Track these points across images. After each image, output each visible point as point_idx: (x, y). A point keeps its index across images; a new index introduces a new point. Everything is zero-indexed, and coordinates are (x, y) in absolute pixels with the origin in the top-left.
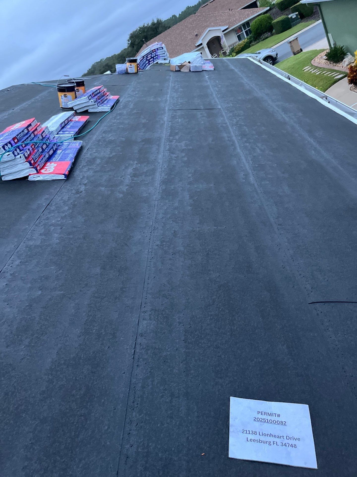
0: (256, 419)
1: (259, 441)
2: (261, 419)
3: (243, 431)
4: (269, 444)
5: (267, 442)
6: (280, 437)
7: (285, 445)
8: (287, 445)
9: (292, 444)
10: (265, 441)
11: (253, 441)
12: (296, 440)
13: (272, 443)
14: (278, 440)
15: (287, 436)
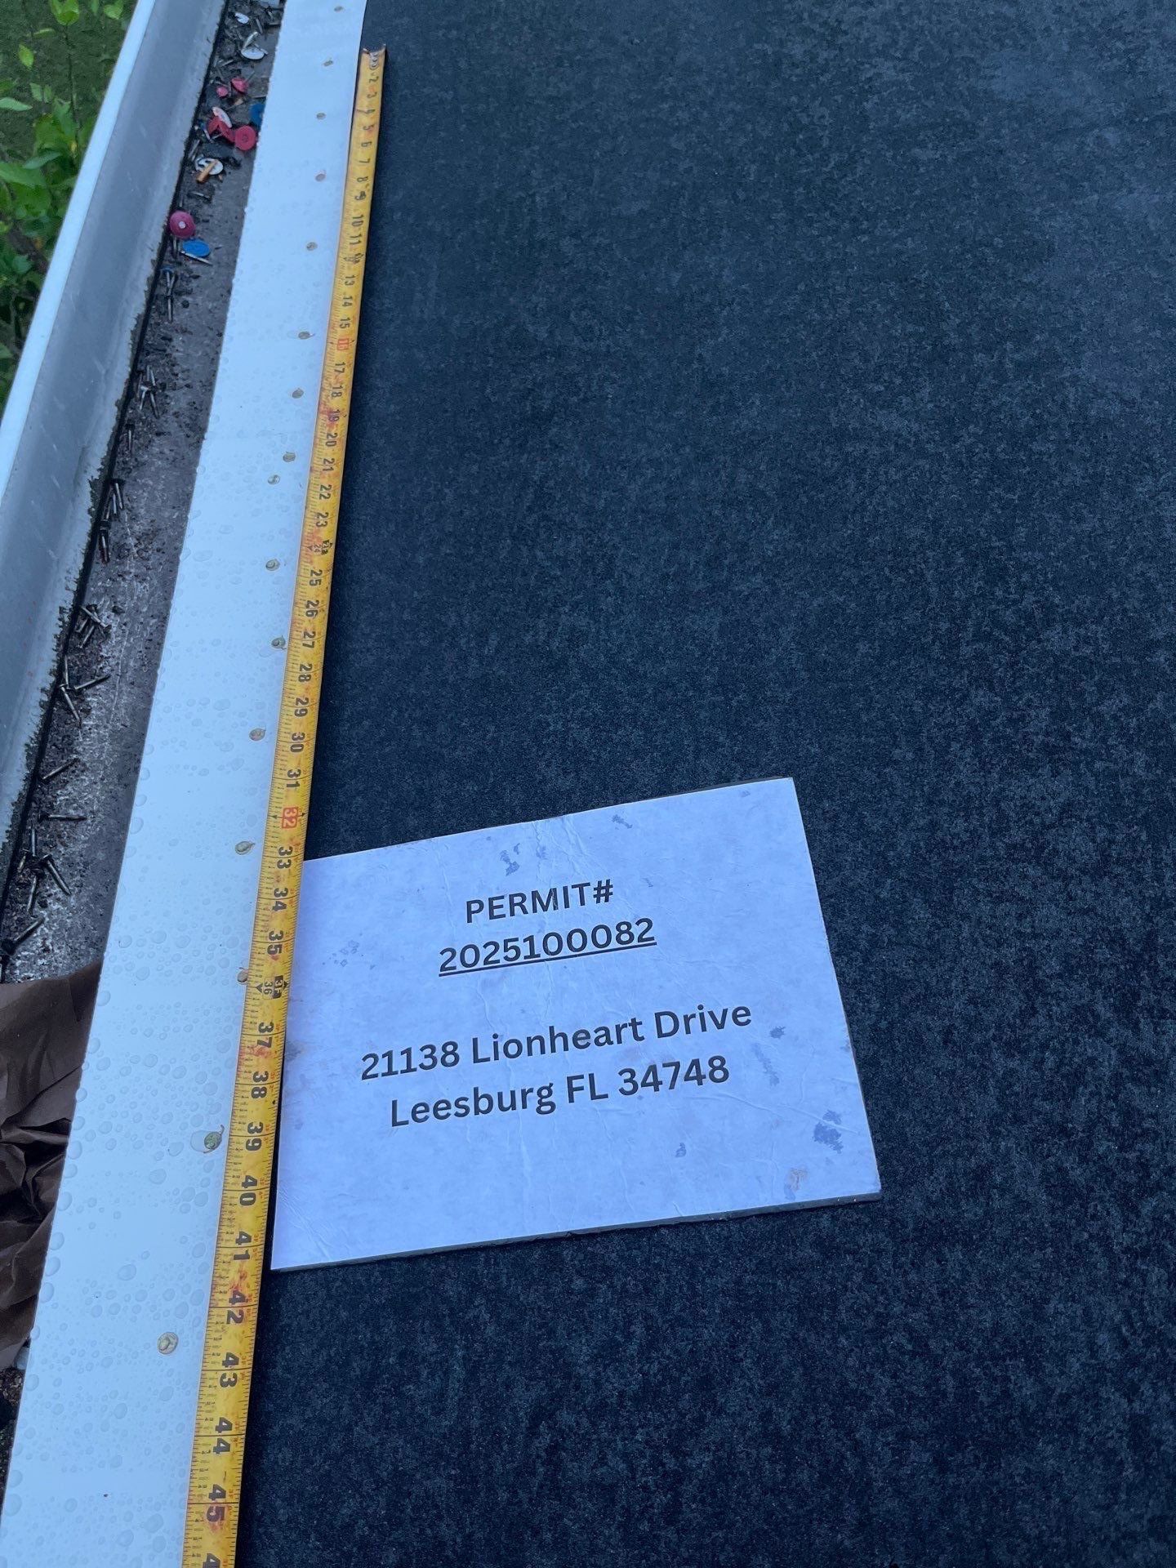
0: (457, 961)
1: (470, 1104)
2: (492, 948)
3: (371, 1060)
4: (541, 1104)
5: (524, 1093)
6: (614, 1038)
7: (650, 1079)
8: (665, 1074)
9: (695, 1063)
10: (513, 1093)
11: (431, 1113)
12: (720, 1026)
13: (559, 1095)
14: (602, 1062)
15: (658, 1016)
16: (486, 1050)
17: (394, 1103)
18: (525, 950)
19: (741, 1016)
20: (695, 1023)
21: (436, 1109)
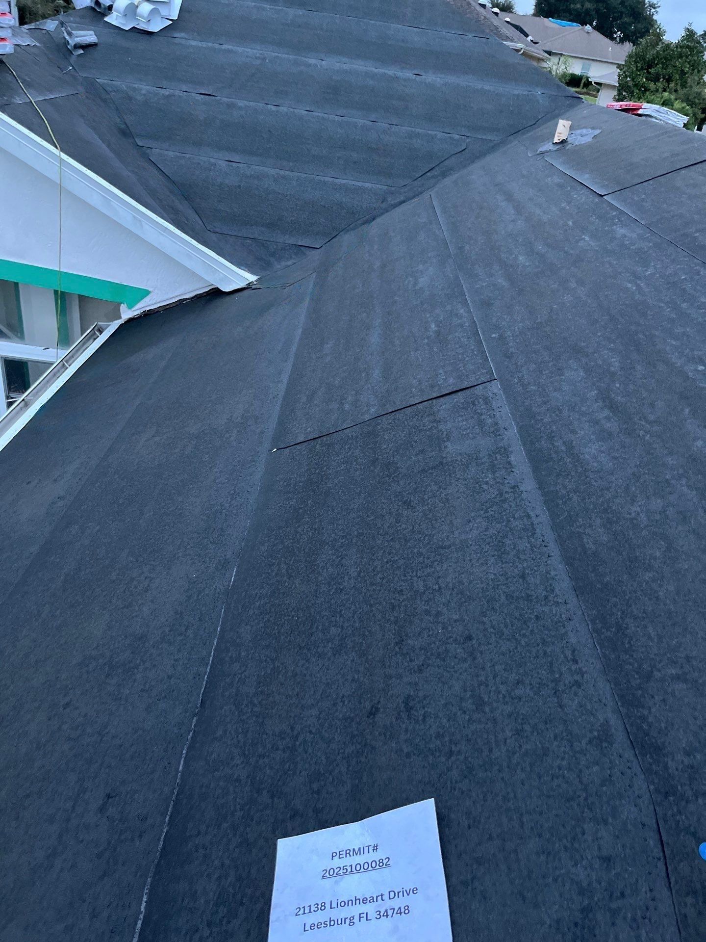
16: (334, 905)
17: (305, 924)
18: (349, 870)
19: (415, 891)
20: (401, 894)
21: (318, 925)
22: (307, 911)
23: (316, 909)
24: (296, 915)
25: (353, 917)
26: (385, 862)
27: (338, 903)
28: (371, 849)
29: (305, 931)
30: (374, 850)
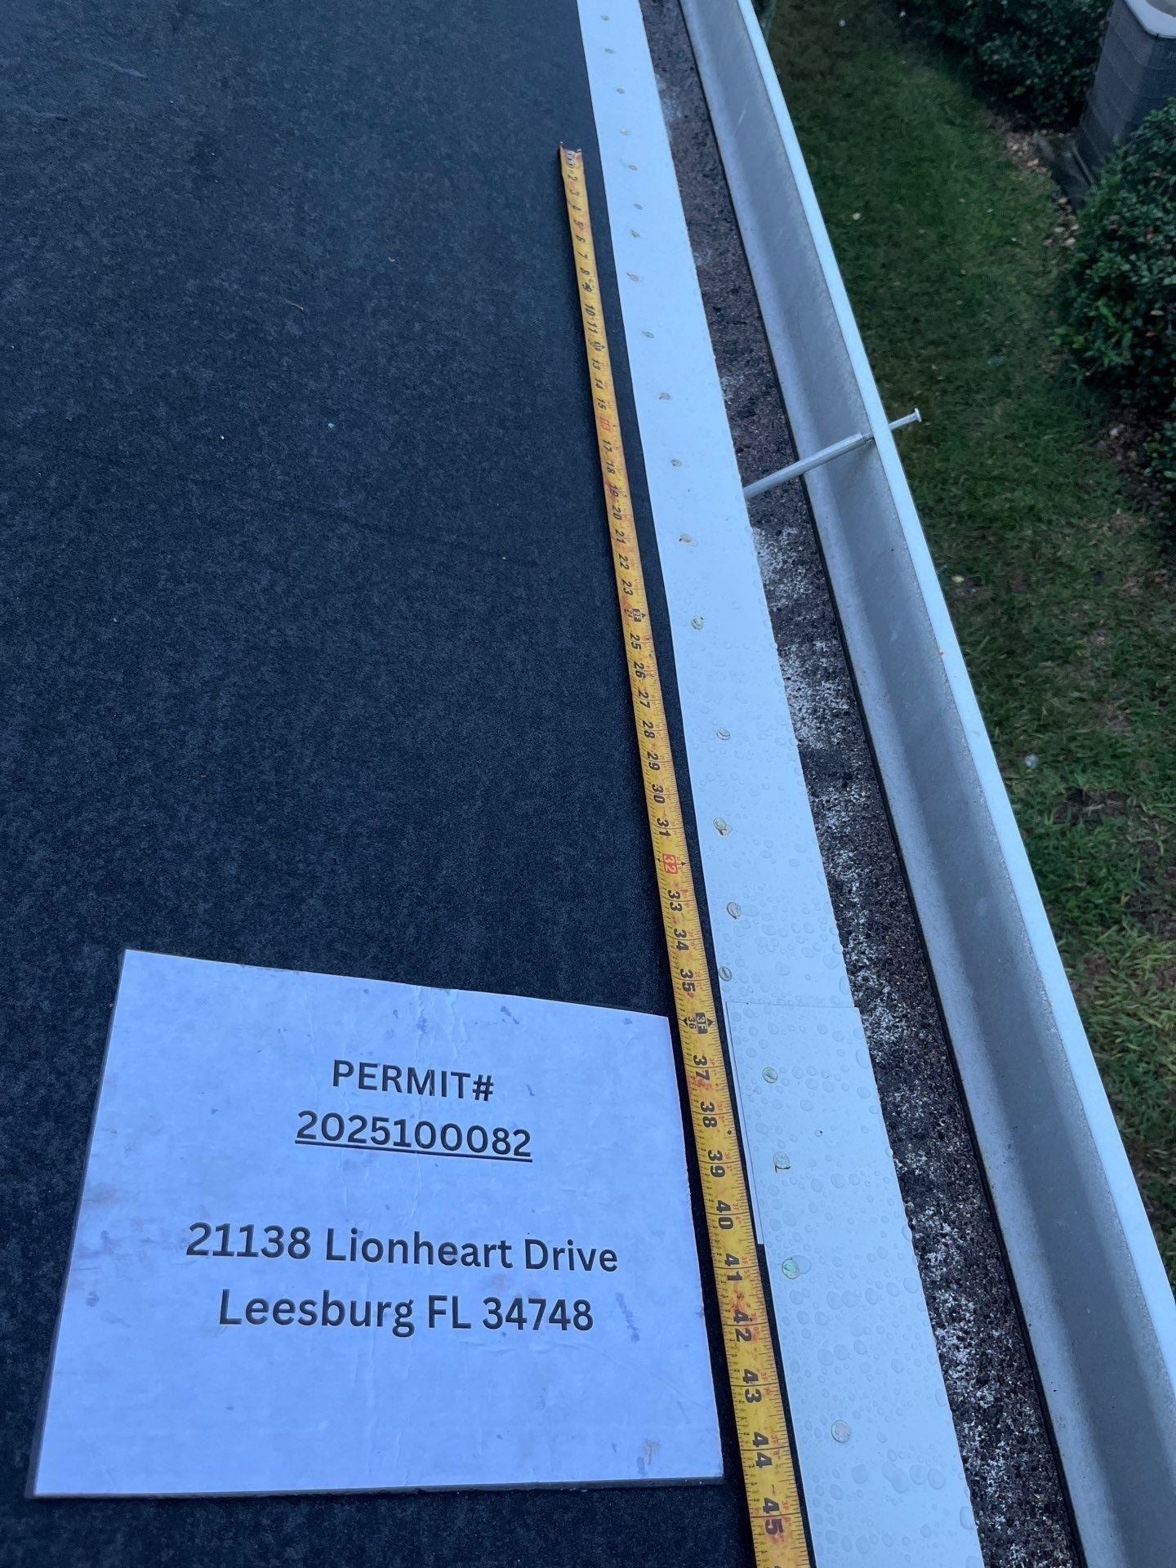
0: (316, 1130)
1: (318, 1310)
2: (358, 1123)
3: (201, 1232)
4: (399, 1324)
5: (381, 1307)
6: (481, 1259)
7: (515, 1315)
8: (529, 1312)
9: (561, 1304)
10: (368, 1305)
11: (270, 1314)
12: (588, 1267)
13: (419, 1316)
14: (467, 1285)
15: (528, 1243)
16: (341, 1247)
17: (225, 1294)
18: (395, 1135)
19: (608, 1260)
20: (564, 1259)
21: (276, 1311)
22: (237, 1243)
23: (272, 1248)
24: (190, 1251)
25: (408, 1306)
26: (515, 1141)
27: (354, 1241)
28: (469, 1085)
29: (224, 1320)
30: (477, 1092)
